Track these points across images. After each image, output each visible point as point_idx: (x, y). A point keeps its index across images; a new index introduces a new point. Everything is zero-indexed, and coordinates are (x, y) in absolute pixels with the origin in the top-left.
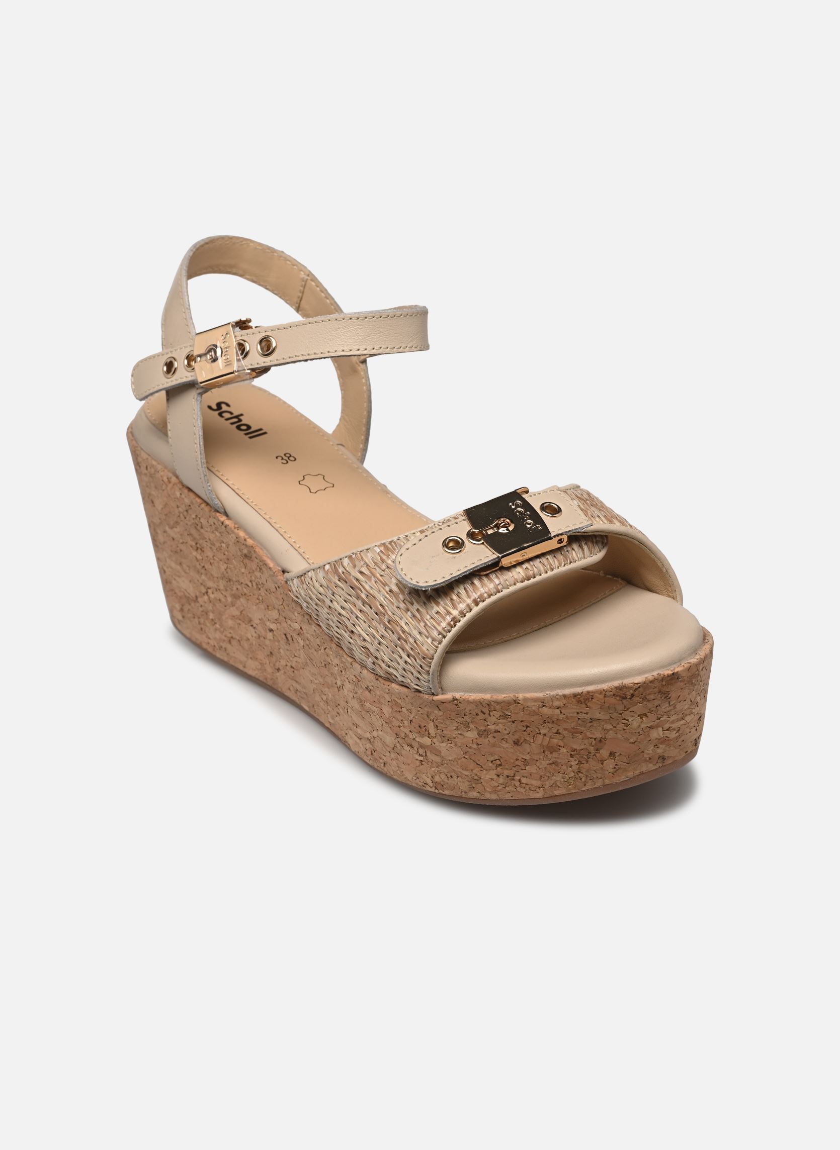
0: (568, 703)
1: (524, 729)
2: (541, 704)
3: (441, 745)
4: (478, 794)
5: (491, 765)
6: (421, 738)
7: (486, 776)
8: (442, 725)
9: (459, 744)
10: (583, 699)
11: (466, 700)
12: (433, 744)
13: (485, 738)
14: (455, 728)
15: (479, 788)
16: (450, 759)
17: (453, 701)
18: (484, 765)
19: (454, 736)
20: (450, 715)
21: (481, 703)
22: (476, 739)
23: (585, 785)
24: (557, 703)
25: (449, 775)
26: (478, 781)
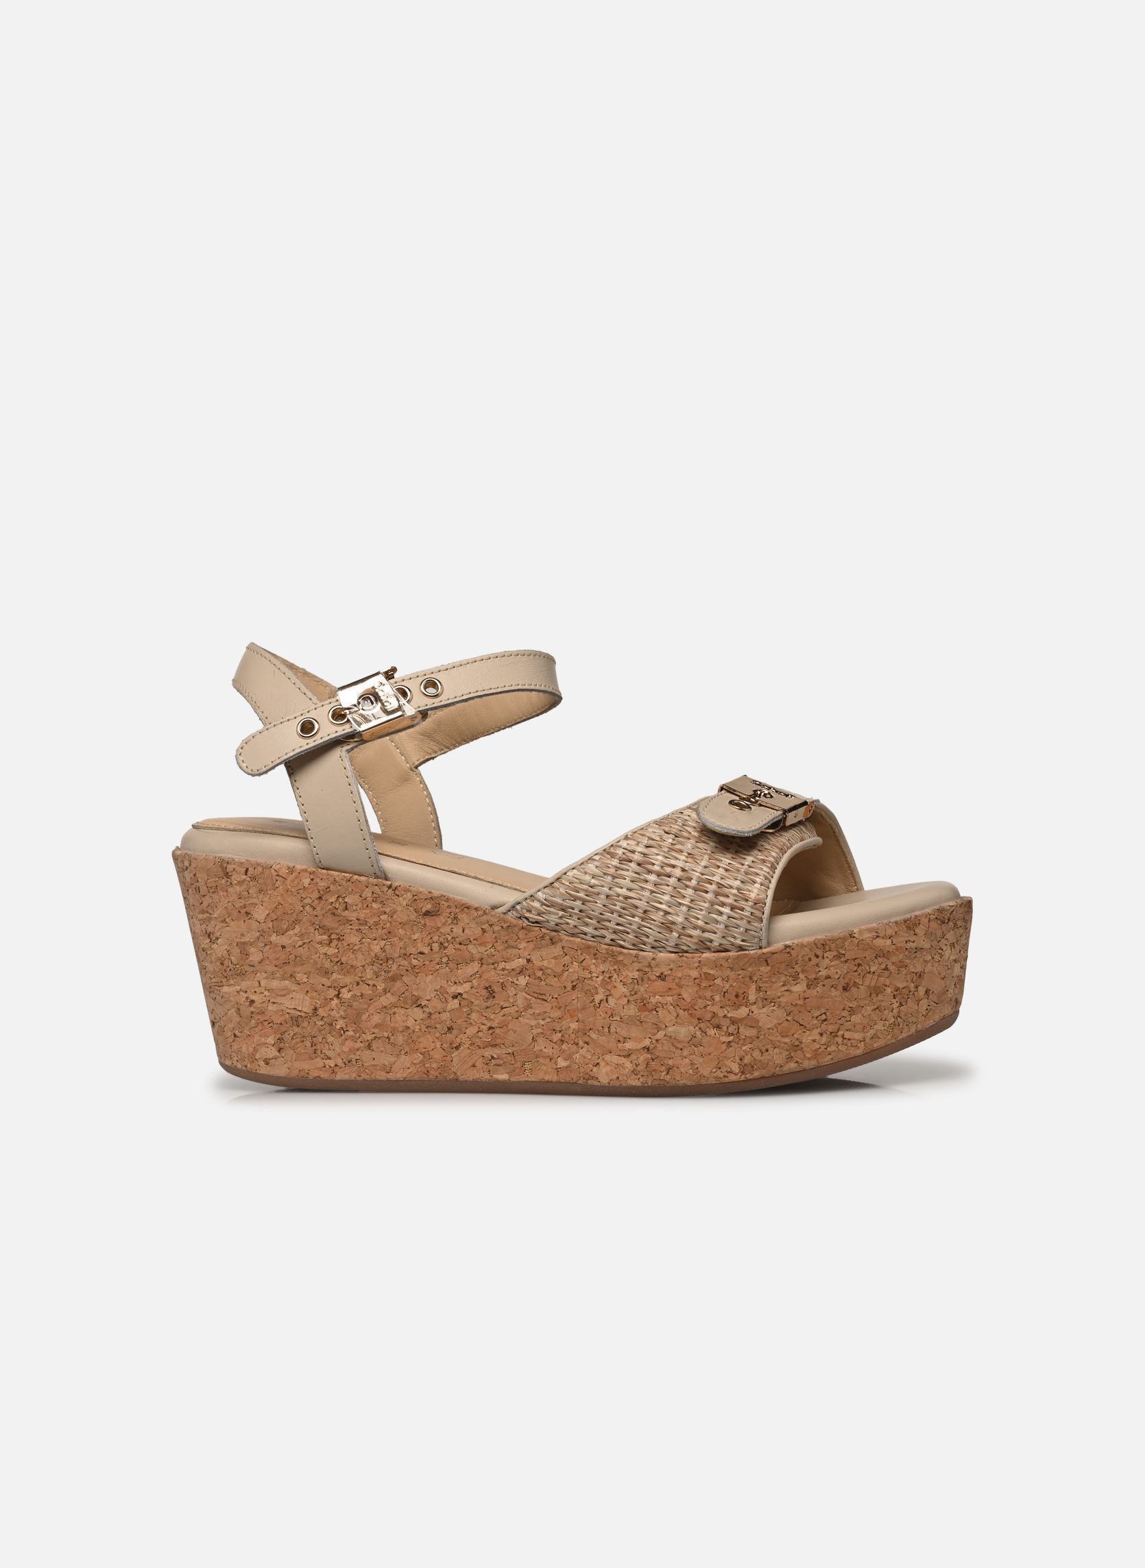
0: (900, 930)
1: (855, 968)
2: (876, 934)
3: (761, 1011)
4: (796, 1065)
5: (815, 1022)
6: (734, 1011)
7: (807, 1038)
8: (766, 985)
9: (783, 1004)
10: (910, 924)
11: (800, 944)
12: (751, 1014)
13: (813, 989)
14: (782, 984)
15: (798, 1055)
16: (770, 1026)
17: (785, 949)
18: (808, 1024)
19: (779, 994)
20: (779, 968)
21: (816, 944)
22: (804, 992)
23: (902, 1032)
24: (890, 932)
25: (764, 1049)
26: (797, 1047)
